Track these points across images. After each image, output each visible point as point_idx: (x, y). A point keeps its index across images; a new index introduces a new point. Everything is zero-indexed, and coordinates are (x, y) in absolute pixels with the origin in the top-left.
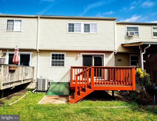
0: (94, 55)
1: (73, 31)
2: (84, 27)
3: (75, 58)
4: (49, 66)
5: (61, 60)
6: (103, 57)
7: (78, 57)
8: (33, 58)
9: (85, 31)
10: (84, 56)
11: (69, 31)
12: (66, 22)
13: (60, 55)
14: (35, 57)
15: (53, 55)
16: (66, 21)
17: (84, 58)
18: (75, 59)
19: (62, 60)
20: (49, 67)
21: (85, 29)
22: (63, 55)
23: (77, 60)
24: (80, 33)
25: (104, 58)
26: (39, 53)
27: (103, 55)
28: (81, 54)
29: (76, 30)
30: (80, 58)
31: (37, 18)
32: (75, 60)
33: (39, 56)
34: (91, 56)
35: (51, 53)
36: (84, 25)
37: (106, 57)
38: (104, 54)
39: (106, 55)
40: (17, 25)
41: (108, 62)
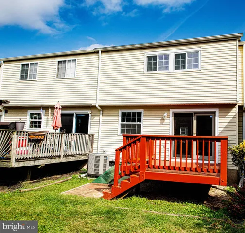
0: (195, 113)
1: (155, 69)
2: (175, 60)
3: (160, 119)
4: (117, 134)
5: (136, 123)
6: (215, 116)
7: (165, 118)
8: (93, 120)
9: (177, 68)
10: (176, 115)
11: (149, 70)
12: (143, 55)
13: (134, 114)
14: (96, 118)
15: (123, 114)
16: (144, 53)
17: (177, 118)
18: (159, 121)
19: (138, 123)
20: (117, 136)
21: (177, 63)
22: (140, 114)
23: (164, 123)
24: (167, 71)
25: (217, 119)
26: (101, 112)
27: (214, 113)
28: (172, 111)
29: (159, 68)
30: (168, 119)
31: (98, 52)
32: (159, 123)
33: (101, 116)
34: (190, 115)
35: (120, 112)
36: (175, 57)
37: (220, 116)
38: (217, 110)
39: (221, 111)
40: (70, 68)
41: (224, 126)
